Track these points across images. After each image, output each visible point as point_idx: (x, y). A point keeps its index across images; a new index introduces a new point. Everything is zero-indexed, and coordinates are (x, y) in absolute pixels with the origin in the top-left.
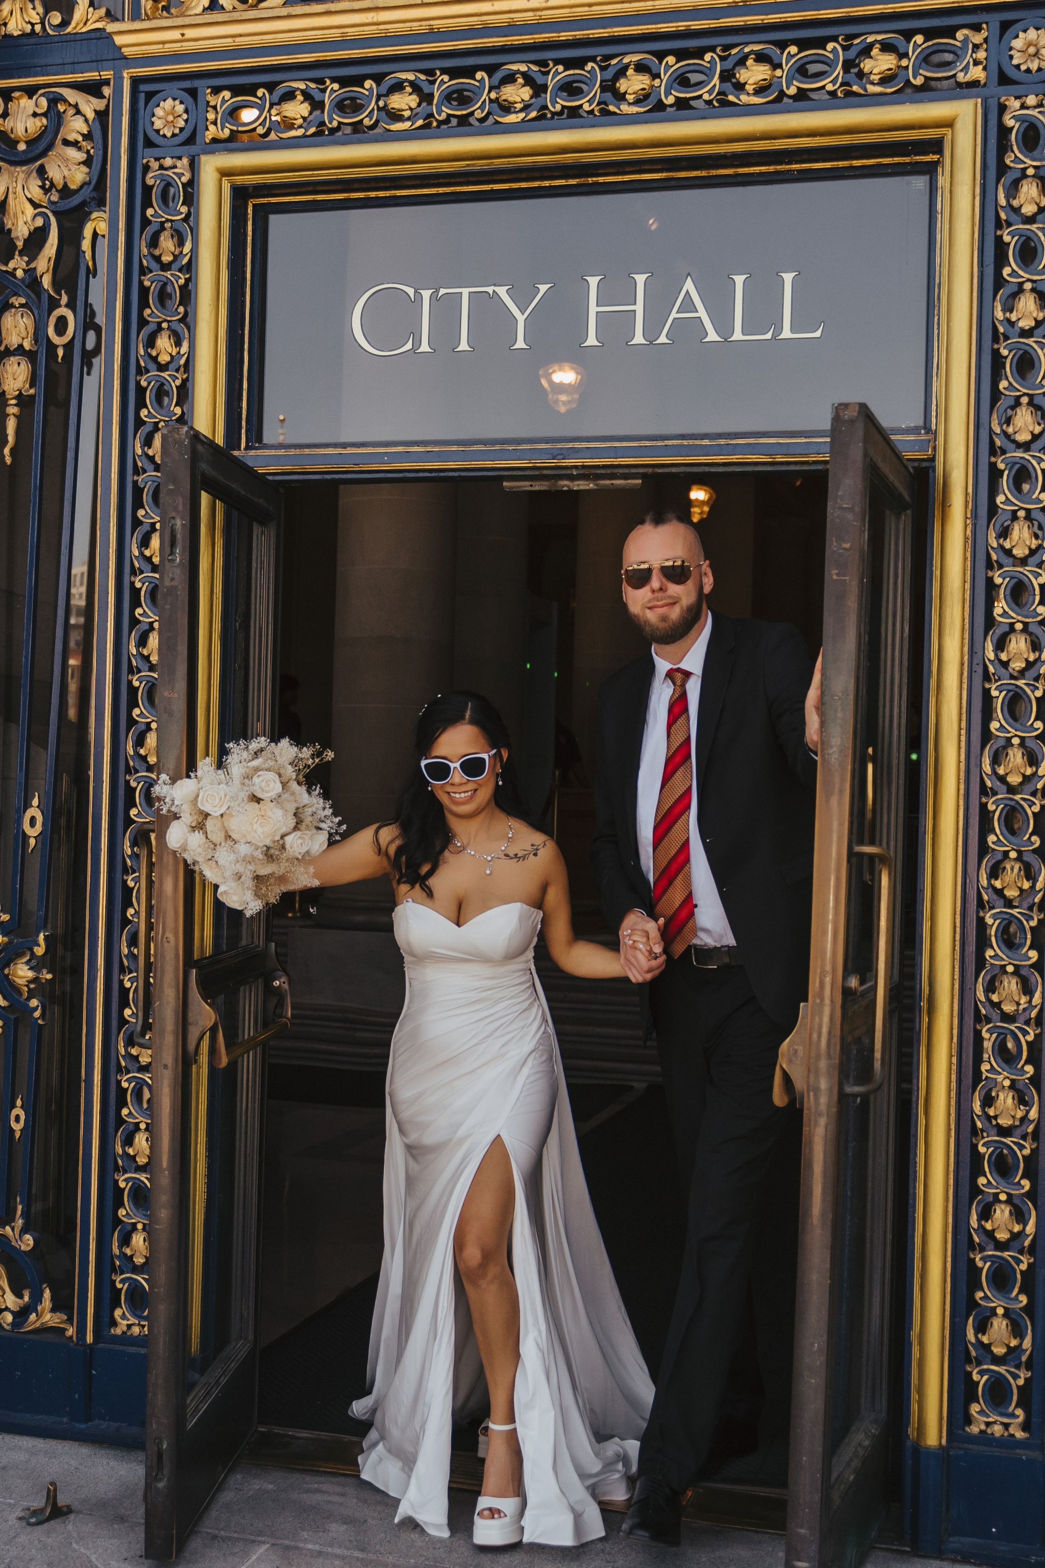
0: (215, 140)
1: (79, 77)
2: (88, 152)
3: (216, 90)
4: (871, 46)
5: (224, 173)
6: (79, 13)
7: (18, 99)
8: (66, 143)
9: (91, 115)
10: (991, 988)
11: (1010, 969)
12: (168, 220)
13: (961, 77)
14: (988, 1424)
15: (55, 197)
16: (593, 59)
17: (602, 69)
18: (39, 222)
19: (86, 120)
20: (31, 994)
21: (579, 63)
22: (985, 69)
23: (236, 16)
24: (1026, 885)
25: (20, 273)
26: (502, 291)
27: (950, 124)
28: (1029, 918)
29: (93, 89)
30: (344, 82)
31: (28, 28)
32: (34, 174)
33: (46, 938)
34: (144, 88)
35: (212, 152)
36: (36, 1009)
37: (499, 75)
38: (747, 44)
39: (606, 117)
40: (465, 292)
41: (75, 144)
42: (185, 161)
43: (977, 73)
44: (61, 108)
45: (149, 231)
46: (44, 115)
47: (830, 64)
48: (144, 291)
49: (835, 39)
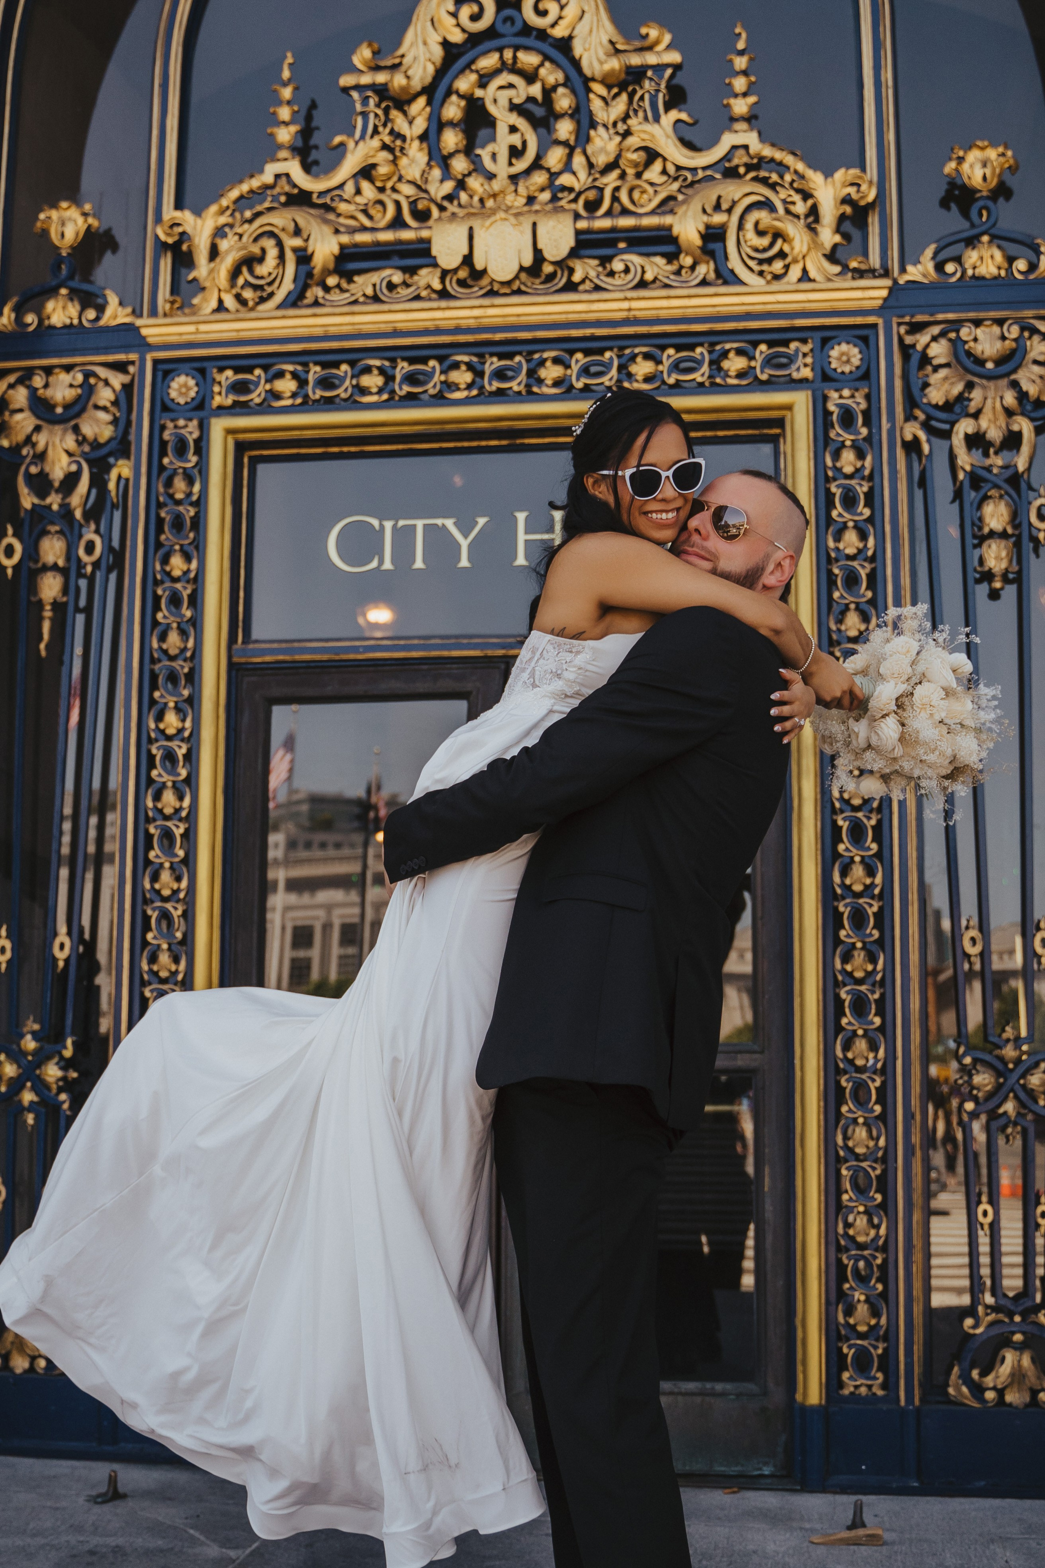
0: (220, 407)
1: (111, 358)
2: (114, 415)
3: (221, 370)
4: (728, 351)
5: (229, 431)
6: (109, 312)
7: (57, 374)
8: (97, 407)
9: (118, 387)
10: (847, 1047)
11: (860, 1032)
12: (180, 467)
13: (795, 375)
14: (856, 1387)
15: (87, 448)
16: (520, 353)
17: (528, 361)
18: (74, 468)
19: (114, 391)
20: (60, 1090)
21: (510, 356)
22: (812, 370)
23: (240, 315)
24: (870, 968)
25: (55, 507)
26: (449, 523)
27: (789, 407)
28: (873, 992)
29: (120, 367)
30: (324, 365)
31: (68, 321)
32: (70, 431)
33: (74, 1043)
34: (160, 367)
35: (218, 416)
36: (64, 1102)
37: (447, 363)
38: (636, 346)
39: (530, 395)
40: (420, 524)
41: (105, 409)
42: (195, 423)
43: (807, 373)
44: (92, 381)
45: (165, 475)
46: (80, 386)
47: (700, 363)
48: (160, 522)
49: (702, 345)
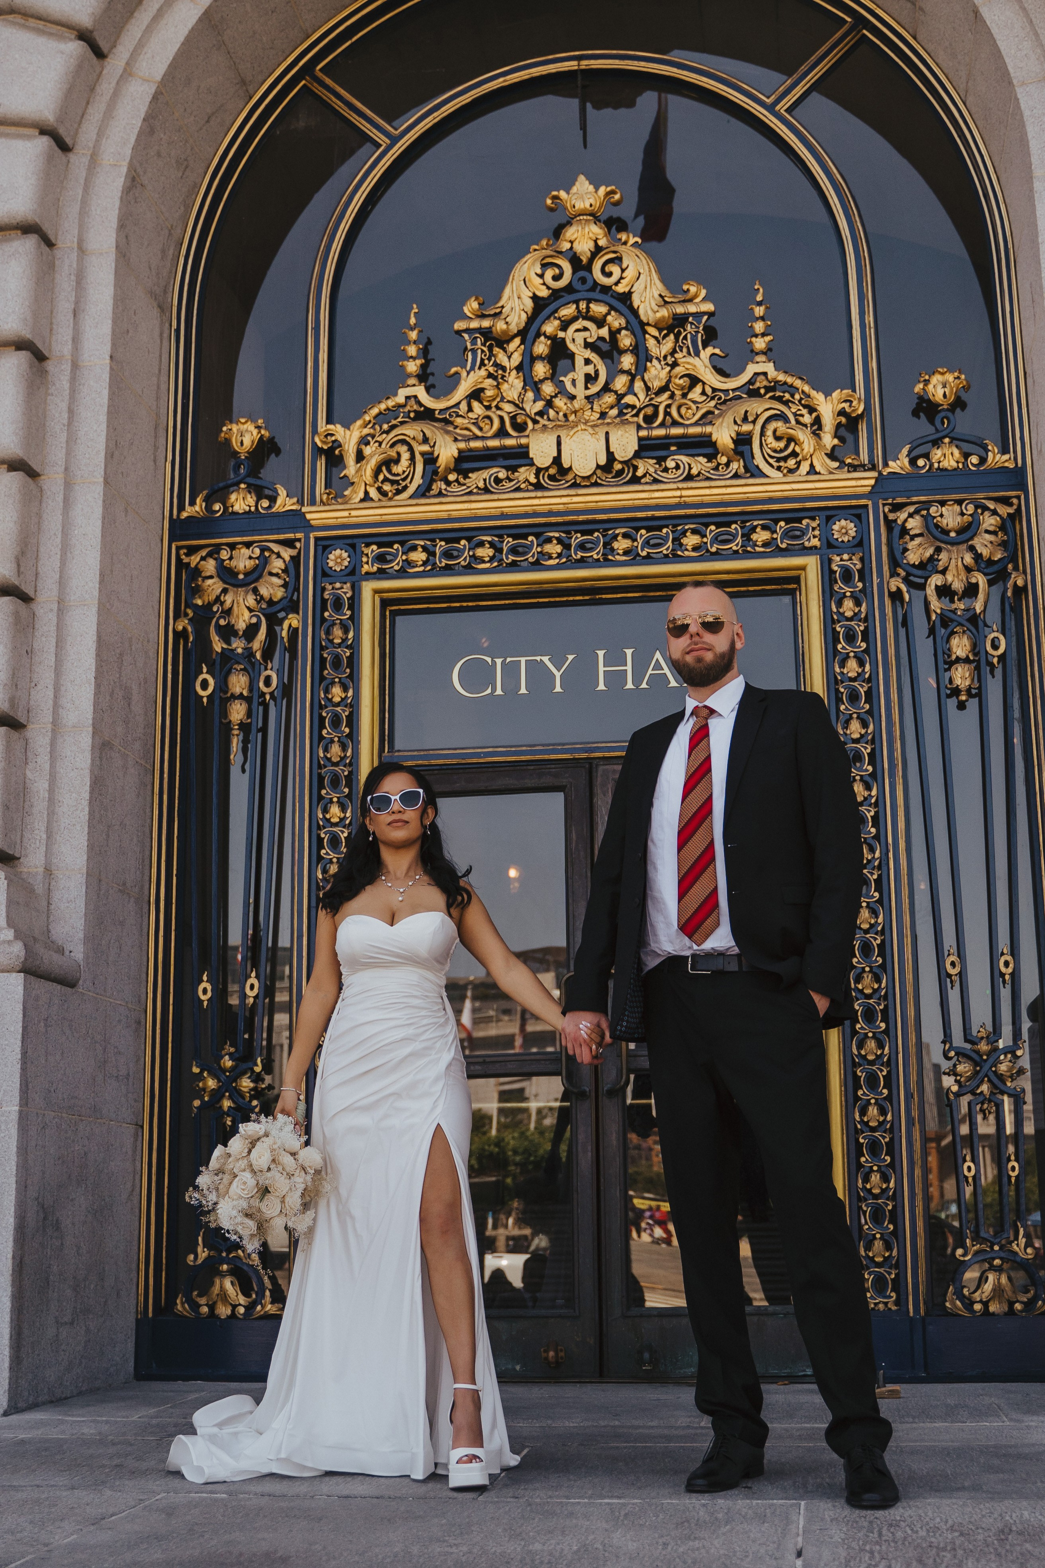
0: (367, 573)
1: (282, 537)
2: (285, 580)
3: (368, 545)
4: (756, 527)
5: (376, 592)
6: (279, 501)
7: (239, 549)
8: (271, 574)
9: (287, 558)
10: (860, 1046)
11: (870, 1035)
12: (338, 619)
13: (807, 544)
14: (876, 1304)
15: (264, 606)
16: (598, 531)
17: (604, 536)
18: (254, 620)
19: (284, 561)
20: (252, 1098)
21: (590, 532)
22: (819, 540)
23: (383, 504)
24: (876, 986)
25: (240, 651)
26: (546, 659)
27: (803, 568)
28: (879, 1004)
29: (289, 544)
30: (447, 541)
31: (247, 509)
32: (251, 592)
33: (262, 1061)
34: (319, 543)
35: (367, 580)
36: (256, 1106)
37: (542, 539)
38: (686, 524)
39: (606, 562)
40: (523, 660)
41: (277, 575)
42: (348, 585)
43: (815, 542)
44: (267, 554)
45: (326, 625)
46: (257, 558)
47: (735, 536)
48: (323, 660)
49: (736, 522)
